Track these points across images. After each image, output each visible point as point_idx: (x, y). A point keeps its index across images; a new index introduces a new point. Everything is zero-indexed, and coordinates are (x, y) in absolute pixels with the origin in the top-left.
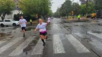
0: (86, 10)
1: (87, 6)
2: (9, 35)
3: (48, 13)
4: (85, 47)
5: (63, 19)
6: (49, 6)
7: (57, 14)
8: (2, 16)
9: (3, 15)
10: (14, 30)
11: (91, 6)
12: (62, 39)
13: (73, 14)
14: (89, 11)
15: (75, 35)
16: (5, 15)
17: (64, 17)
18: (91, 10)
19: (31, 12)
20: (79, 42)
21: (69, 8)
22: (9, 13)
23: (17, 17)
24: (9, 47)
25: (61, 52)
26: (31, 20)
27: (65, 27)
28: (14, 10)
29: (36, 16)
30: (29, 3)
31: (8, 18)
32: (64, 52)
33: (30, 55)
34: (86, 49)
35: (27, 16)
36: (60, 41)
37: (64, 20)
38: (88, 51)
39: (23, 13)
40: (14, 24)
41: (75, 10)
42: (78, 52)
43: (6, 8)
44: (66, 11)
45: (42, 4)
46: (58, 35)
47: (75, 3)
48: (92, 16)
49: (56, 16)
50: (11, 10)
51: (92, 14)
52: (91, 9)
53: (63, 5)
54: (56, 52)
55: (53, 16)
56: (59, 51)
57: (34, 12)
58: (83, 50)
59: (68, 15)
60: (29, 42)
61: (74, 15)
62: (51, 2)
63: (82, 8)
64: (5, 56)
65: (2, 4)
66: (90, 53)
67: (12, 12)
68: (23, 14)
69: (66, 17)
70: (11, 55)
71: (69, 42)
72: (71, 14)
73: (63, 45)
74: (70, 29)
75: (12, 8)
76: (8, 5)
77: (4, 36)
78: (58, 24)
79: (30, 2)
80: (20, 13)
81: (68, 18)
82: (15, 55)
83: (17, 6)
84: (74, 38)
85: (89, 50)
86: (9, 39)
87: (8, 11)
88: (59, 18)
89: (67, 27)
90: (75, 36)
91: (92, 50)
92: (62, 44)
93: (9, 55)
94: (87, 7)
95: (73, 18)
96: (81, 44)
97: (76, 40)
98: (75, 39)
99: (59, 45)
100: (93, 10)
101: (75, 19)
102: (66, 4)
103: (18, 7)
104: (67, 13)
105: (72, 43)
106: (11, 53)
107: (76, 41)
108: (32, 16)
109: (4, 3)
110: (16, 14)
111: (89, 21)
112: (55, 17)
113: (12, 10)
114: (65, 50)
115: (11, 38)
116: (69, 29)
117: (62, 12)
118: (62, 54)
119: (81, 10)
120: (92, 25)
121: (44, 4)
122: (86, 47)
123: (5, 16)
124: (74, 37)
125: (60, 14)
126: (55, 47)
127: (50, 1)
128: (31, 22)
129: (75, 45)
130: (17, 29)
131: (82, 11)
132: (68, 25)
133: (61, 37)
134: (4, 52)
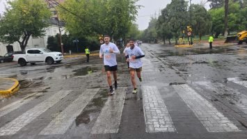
0: (223, 21)
1: (227, 11)
2: (38, 85)
3: (127, 32)
4: (226, 118)
5: (165, 45)
6: (131, 15)
7: (151, 33)
8: (21, 40)
9: (24, 38)
10: (49, 74)
11: (236, 12)
12: (165, 96)
13: (189, 34)
14: (232, 24)
15: (199, 86)
16: (28, 38)
17: (167, 42)
18: (237, 22)
19: (88, 31)
20: (210, 106)
21: (180, 17)
22: (37, 33)
23: (55, 42)
24: (39, 113)
25: (166, 129)
26: (87, 50)
27: (171, 67)
28: (48, 26)
29: (99, 40)
30: (82, 10)
31: (36, 46)
32: (172, 130)
33: (90, 133)
34: (229, 121)
35: (79, 39)
36: (161, 101)
37: (168, 48)
38: (233, 127)
39: (68, 34)
40: (49, 59)
41: (195, 22)
42: (207, 129)
43: (31, 22)
44: (173, 26)
45: (113, 9)
46: (155, 87)
47: (196, 6)
48: (241, 38)
49: (148, 38)
50: (42, 27)
51: (241, 33)
52: (236, 19)
53: (164, 12)
54: (151, 129)
55: (140, 39)
56: (158, 126)
57: (94, 29)
58: (221, 125)
59: (177, 37)
60: (85, 102)
61: (192, 36)
62: (135, 5)
63: (214, 18)
64: (32, 135)
65: (22, 13)
66: (238, 133)
67: (43, 29)
68: (70, 35)
69: (173, 41)
70: (46, 134)
71: (184, 104)
72: (186, 33)
73: (167, 112)
74: (183, 70)
75: (43, 20)
76: (35, 14)
77: (28, 87)
78: (152, 57)
79: (85, 7)
80: (63, 33)
81: (177, 44)
82: (54, 133)
83: (56, 16)
84: (196, 93)
85: (237, 126)
86: (39, 94)
87: (34, 27)
88: (156, 42)
89: (177, 65)
90: (197, 88)
91: (243, 125)
92: (165, 109)
93: (41, 133)
94: (226, 16)
95: (192, 43)
96: (215, 109)
97: (202, 99)
98: (199, 97)
99: (158, 111)
100: (242, 21)
101: (195, 46)
102: (174, 8)
103: (57, 19)
104: (175, 32)
105: (191, 106)
106: (45, 129)
107: (202, 102)
108: (90, 39)
109: (25, 11)
110: (54, 34)
111: (233, 50)
112: (145, 41)
113: (43, 25)
114: (175, 124)
115: (43, 92)
116: (181, 72)
117: (163, 30)
118: (168, 133)
119: (211, 22)
120: (240, 61)
121: (118, 9)
122: (228, 117)
123: (28, 41)
124: (196, 91)
125: (158, 33)
126: (149, 117)
127: (132, 2)
128: (88, 55)
129: (198, 112)
130: (57, 70)
131: (214, 26)
132: (179, 62)
133: (162, 92)
134: (28, 124)
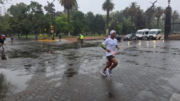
81: (37, 39)
95: (53, 39)
